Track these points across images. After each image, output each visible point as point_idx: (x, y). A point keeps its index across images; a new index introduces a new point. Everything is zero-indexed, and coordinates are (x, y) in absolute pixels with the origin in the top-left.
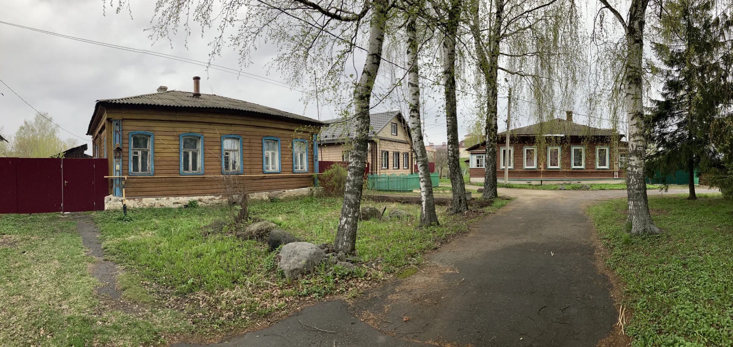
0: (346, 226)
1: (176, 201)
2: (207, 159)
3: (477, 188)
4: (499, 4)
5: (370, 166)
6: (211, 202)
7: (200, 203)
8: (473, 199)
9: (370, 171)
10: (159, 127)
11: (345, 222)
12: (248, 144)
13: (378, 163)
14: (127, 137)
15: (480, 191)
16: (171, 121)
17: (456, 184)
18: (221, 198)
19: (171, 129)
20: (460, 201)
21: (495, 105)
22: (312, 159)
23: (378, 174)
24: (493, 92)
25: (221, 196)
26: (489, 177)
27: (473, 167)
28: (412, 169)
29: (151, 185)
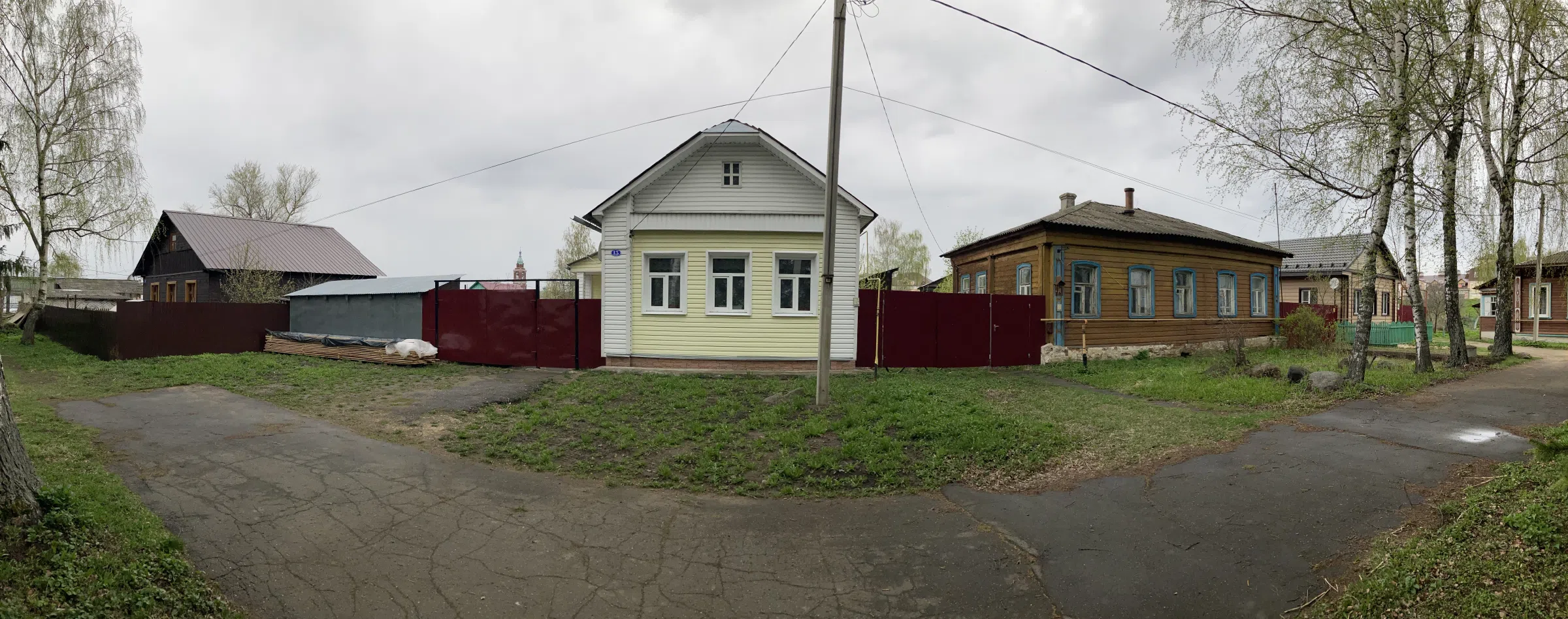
0: (1358, 359)
1: (1125, 351)
2: (1158, 298)
3: (1486, 346)
4: (1517, 97)
5: (1339, 310)
6: (1162, 352)
7: (1151, 354)
8: (1479, 357)
9: (1339, 318)
10: (1106, 256)
11: (1358, 357)
12: (1202, 280)
13: (1350, 306)
14: (1069, 268)
15: (1490, 349)
16: (1119, 249)
17: (1454, 333)
18: (1173, 348)
19: (1118, 260)
20: (1459, 353)
21: (1509, 231)
22: (1273, 299)
23: (1349, 321)
24: (1507, 215)
25: (1172, 345)
26: (1501, 327)
27: (1486, 315)
28: (1394, 316)
29: (1096, 330)
